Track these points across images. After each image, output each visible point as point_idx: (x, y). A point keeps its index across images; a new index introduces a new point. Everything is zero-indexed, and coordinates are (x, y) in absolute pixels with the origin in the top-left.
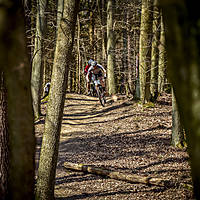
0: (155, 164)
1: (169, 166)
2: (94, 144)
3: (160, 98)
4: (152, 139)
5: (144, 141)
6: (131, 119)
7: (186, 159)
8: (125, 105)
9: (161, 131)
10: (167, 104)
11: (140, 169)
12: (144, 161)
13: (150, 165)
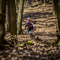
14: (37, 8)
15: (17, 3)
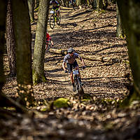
0: (107, 48)
1: (115, 50)
2: (68, 37)
3: (109, 7)
4: (104, 33)
5: (99, 35)
6: (91, 21)
7: (126, 45)
8: (87, 12)
9: (110, 28)
10: (114, 11)
11: (97, 52)
12: (100, 47)
13: (103, 49)
14: (79, 20)
15: (33, 9)
